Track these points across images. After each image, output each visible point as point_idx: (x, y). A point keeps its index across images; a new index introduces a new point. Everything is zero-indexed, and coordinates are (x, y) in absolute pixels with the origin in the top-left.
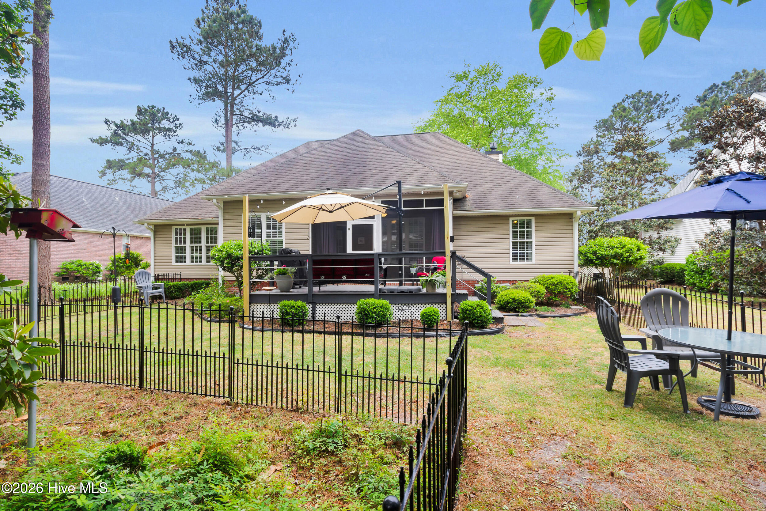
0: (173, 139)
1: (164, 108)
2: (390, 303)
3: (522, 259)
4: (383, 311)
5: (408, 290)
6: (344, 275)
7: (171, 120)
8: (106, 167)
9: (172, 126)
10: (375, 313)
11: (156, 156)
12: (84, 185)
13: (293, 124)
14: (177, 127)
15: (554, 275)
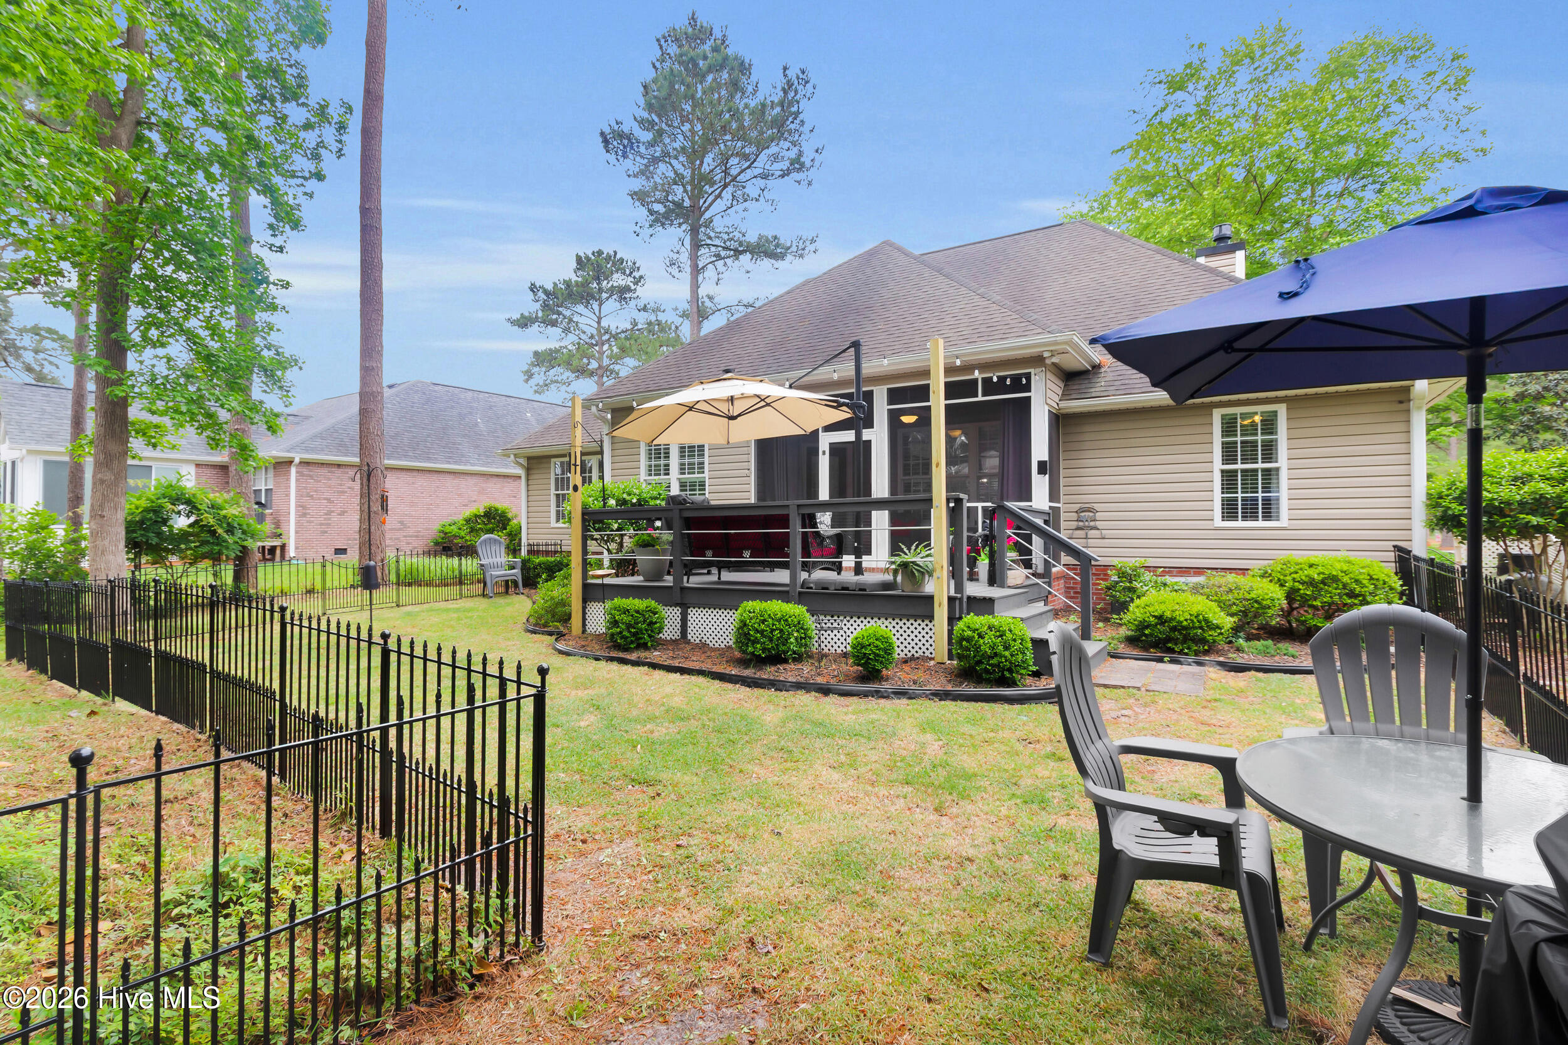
0: (633, 303)
1: (615, 253)
2: (808, 611)
3: (1250, 512)
4: (781, 631)
5: (856, 584)
6: (747, 549)
7: (628, 272)
8: (533, 365)
9: (629, 281)
10: (762, 632)
11: (606, 337)
12: (481, 396)
13: (812, 247)
14: (636, 283)
15: (1292, 556)
